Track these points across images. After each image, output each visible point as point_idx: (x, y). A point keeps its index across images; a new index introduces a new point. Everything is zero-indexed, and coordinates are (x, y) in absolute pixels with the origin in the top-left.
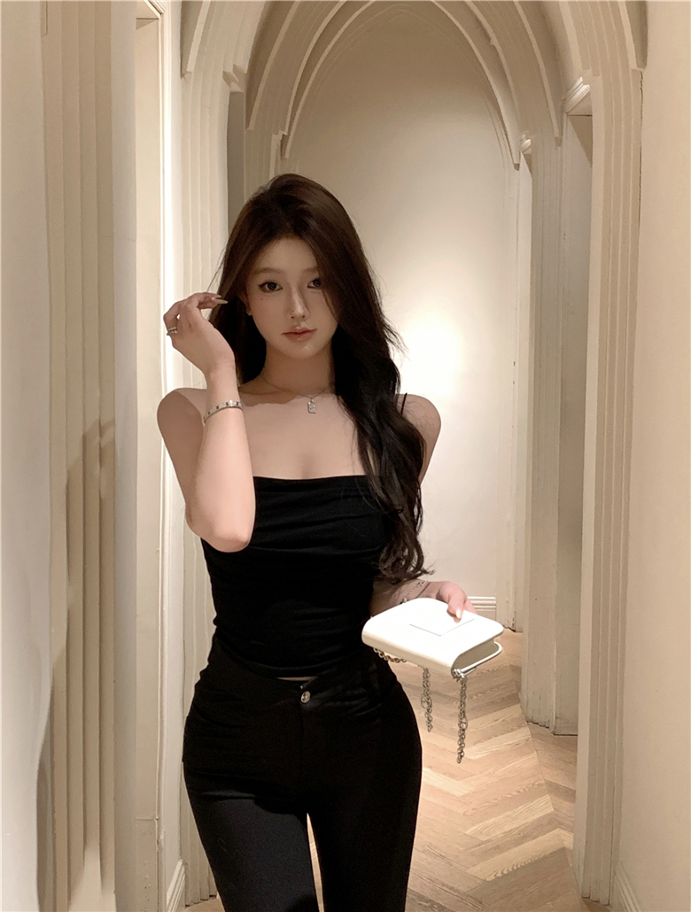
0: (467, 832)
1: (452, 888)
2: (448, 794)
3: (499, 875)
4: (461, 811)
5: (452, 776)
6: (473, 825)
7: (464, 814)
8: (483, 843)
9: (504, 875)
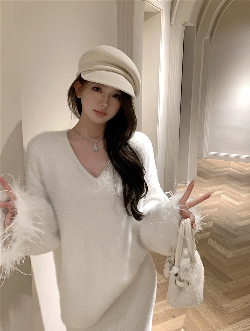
0: (237, 214)
1: (230, 227)
2: (234, 204)
3: (243, 225)
4: (237, 209)
5: (236, 200)
6: (239, 213)
7: (238, 210)
8: (241, 217)
9: (244, 226)
